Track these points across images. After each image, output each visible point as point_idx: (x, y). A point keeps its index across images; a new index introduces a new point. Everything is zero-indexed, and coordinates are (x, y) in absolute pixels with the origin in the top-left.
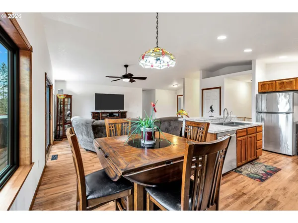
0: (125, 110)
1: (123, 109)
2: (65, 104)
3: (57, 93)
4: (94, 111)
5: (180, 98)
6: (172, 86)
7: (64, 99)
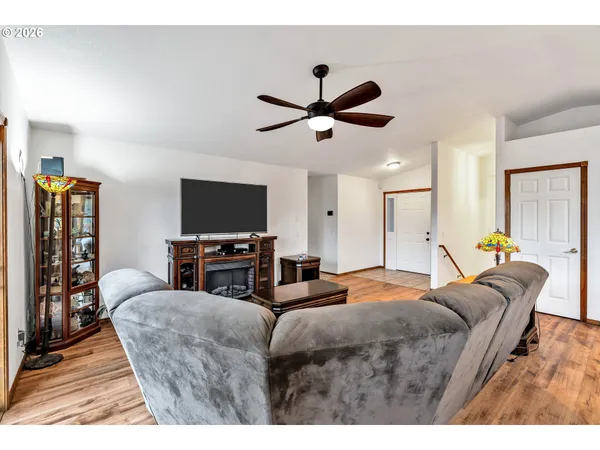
0: (269, 233)
1: (265, 230)
2: (73, 212)
3: (39, 170)
4: (179, 237)
5: (392, 200)
6: (383, 167)
7: (67, 196)
